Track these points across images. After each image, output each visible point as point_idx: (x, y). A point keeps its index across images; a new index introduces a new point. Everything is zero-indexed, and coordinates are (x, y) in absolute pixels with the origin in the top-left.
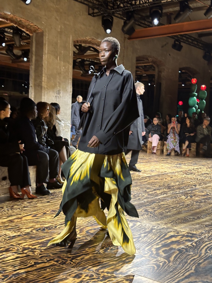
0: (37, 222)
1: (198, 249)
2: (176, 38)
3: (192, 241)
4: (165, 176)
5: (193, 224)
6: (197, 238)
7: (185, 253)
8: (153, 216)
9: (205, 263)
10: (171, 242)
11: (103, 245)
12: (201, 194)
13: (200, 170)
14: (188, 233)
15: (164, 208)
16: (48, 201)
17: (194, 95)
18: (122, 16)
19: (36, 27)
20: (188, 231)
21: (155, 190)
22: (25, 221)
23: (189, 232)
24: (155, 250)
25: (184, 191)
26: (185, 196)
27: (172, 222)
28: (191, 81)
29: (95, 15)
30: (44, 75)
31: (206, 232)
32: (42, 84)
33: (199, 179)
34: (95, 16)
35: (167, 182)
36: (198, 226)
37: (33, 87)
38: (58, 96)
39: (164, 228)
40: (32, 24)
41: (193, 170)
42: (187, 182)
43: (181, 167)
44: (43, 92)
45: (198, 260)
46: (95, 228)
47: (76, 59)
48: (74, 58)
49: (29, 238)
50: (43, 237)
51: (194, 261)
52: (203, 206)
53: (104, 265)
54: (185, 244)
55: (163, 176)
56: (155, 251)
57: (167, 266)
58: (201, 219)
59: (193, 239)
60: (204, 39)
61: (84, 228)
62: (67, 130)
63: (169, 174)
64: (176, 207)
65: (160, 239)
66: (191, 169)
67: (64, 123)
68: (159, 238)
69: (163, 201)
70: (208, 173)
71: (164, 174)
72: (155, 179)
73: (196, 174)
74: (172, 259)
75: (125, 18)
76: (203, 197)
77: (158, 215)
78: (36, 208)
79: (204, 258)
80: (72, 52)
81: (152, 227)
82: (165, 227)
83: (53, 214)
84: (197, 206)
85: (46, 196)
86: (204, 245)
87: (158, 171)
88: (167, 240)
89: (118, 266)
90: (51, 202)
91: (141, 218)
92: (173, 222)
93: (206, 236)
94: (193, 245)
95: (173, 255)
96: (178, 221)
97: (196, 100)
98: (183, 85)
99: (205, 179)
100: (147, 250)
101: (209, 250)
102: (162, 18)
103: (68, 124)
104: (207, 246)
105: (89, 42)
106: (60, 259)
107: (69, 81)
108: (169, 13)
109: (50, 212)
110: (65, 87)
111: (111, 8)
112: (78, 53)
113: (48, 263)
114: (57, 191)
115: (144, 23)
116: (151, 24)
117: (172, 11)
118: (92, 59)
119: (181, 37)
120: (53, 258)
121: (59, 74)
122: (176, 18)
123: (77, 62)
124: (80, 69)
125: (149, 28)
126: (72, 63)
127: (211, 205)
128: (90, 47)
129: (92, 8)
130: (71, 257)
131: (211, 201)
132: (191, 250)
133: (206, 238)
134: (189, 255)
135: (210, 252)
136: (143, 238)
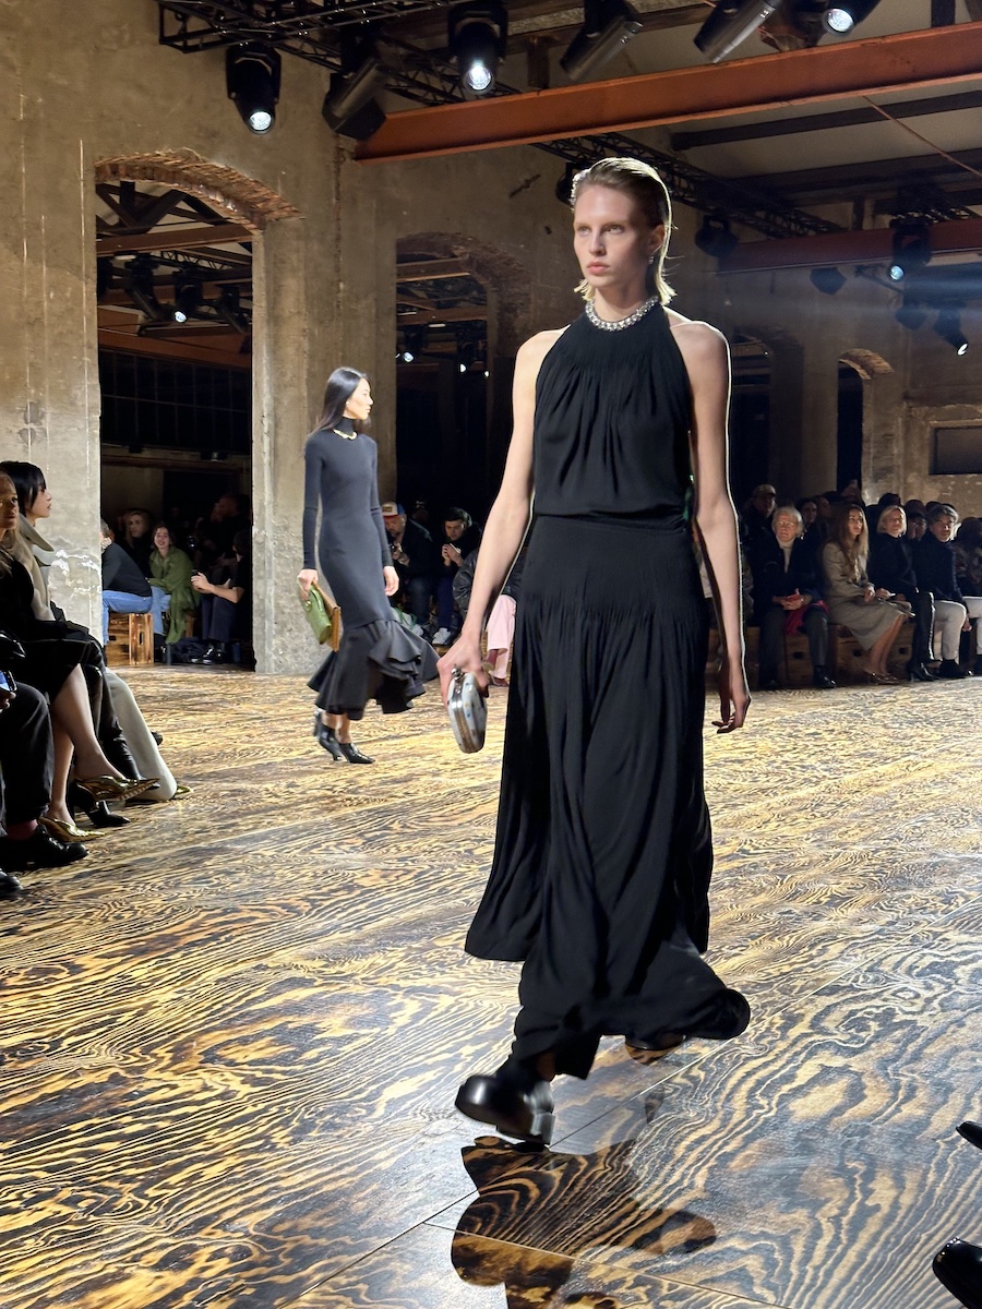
1: (718, 1093)
3: (687, 1059)
7: (658, 1114)
9: (748, 1152)
11: (287, 1111)
16: (8, 925)
18: (319, 52)
29: (191, 43)
34: (195, 49)
38: (27, 423)
45: (720, 1143)
46: (245, 1034)
47: (106, 253)
48: (99, 247)
51: (701, 1148)
52: (729, 904)
53: (296, 1199)
54: (657, 1079)
57: (583, 1181)
59: (689, 1051)
60: (695, 157)
61: (190, 1039)
62: (84, 591)
67: (66, 556)
74: (603, 1146)
75: (337, 61)
76: (725, 866)
79: (746, 1133)
80: (93, 222)
81: (509, 1011)
83: (40, 984)
86: (740, 1073)
90: (26, 929)
91: (457, 977)
94: (694, 1080)
95: (608, 1128)
101: (761, 1094)
102: (504, 59)
103: (88, 564)
104: (755, 1077)
105: (168, 172)
106: (88, 1189)
107: (80, 359)
108: (539, 38)
109: (22, 980)
110: (62, 388)
111: (268, 13)
112: (120, 224)
113: (29, 1212)
114: (51, 877)
115: (423, 81)
116: (457, 89)
117: (549, 26)
118: (188, 255)
119: (596, 147)
120: (50, 1187)
121: (31, 324)
122: (568, 61)
123: (115, 266)
124: (132, 303)
125: (448, 108)
126: (95, 270)
127: (762, 898)
128: (175, 196)
129: (176, 12)
130: (139, 1175)
131: (758, 879)
132: (684, 1101)
133: (747, 1044)
134: (679, 1121)
135: (769, 1104)
136: (470, 1063)
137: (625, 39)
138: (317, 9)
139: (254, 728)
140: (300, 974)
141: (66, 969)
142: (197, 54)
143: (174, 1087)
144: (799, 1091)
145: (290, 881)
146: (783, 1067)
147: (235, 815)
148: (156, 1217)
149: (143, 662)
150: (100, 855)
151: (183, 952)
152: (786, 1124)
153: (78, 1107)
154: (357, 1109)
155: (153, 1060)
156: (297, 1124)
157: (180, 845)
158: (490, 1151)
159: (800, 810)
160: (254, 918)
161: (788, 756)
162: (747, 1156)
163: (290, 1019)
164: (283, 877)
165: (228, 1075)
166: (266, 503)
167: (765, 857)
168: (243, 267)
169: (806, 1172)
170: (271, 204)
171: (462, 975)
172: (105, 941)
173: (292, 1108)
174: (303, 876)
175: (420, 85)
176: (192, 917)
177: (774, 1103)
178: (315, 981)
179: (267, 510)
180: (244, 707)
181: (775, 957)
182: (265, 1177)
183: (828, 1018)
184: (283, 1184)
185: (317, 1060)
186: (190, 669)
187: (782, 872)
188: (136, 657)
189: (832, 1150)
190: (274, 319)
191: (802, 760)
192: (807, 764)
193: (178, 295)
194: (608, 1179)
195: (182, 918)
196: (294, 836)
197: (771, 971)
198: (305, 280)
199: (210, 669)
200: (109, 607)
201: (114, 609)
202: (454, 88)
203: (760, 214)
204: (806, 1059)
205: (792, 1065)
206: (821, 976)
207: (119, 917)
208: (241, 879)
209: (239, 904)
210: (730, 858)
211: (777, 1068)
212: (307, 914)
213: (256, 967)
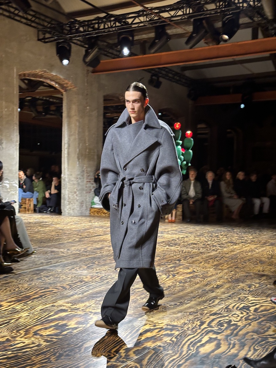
1: (179, 345)
2: (153, 72)
3: (172, 335)
5: (174, 313)
6: (178, 331)
7: (162, 352)
9: (186, 364)
12: (186, 271)
13: (186, 239)
14: (167, 325)
15: (139, 293)
17: (179, 144)
18: (82, 44)
20: (168, 322)
24: (124, 351)
25: (165, 268)
26: (166, 275)
31: (189, 322)
33: (184, 251)
36: (180, 314)
41: (178, 240)
42: (169, 256)
43: (163, 237)
45: (178, 361)
46: (46, 326)
47: (23, 97)
48: (20, 95)
51: (173, 363)
52: (188, 287)
54: (163, 340)
56: (124, 353)
58: (185, 305)
59: (173, 332)
60: (187, 73)
61: (30, 328)
62: (13, 192)
65: (131, 337)
66: (176, 238)
67: (8, 183)
68: (131, 334)
70: (196, 242)
73: (181, 245)
75: (87, 46)
76: (188, 276)
79: (186, 358)
80: (18, 89)
84: (180, 288)
86: (186, 339)
93: (189, 327)
94: (173, 341)
95: (147, 356)
97: (181, 150)
99: (192, 251)
100: (114, 352)
101: (192, 346)
102: (133, 46)
103: (14, 185)
104: (190, 341)
105: (39, 76)
107: (14, 127)
108: (143, 41)
110: (8, 135)
111: (68, 33)
112: (27, 88)
115: (111, 52)
117: (146, 37)
118: (47, 98)
119: (160, 71)
122: (151, 47)
123: (26, 100)
124: (30, 110)
125: (118, 59)
126: (18, 103)
127: (198, 286)
129: (42, 32)
131: (197, 280)
132: (169, 348)
133: (189, 331)
134: (167, 354)
135: (193, 349)
138: (81, 32)
139: (60, 232)
140: (64, 308)
142: (48, 43)
143: (24, 343)
144: (203, 345)
145: (64, 279)
147: (52, 259)
149: (30, 212)
151: (32, 301)
152: (198, 355)
155: (19, 334)
156: (58, 355)
157: (35, 268)
158: (112, 363)
159: (211, 259)
160: (53, 291)
161: (209, 243)
163: (60, 322)
165: (40, 339)
166: (66, 168)
167: (199, 273)
168: (61, 100)
170: (68, 85)
172: (9, 298)
173: (57, 350)
174: (68, 278)
176: (35, 290)
177: (195, 348)
178: (68, 310)
179: (66, 170)
181: (199, 304)
183: (213, 323)
185: (66, 335)
186: (43, 214)
187: (204, 277)
188: (28, 211)
189: (210, 363)
190: (69, 116)
191: (213, 244)
192: (214, 245)
193: (43, 108)
195: (32, 290)
196: (67, 265)
197: (198, 308)
198: (78, 106)
202: (119, 54)
204: (206, 335)
205: (201, 337)
206: (212, 310)
207: (14, 290)
208: (51, 278)
209: (49, 286)
210: (190, 273)
211: (197, 338)
212: (69, 289)
213: (52, 306)
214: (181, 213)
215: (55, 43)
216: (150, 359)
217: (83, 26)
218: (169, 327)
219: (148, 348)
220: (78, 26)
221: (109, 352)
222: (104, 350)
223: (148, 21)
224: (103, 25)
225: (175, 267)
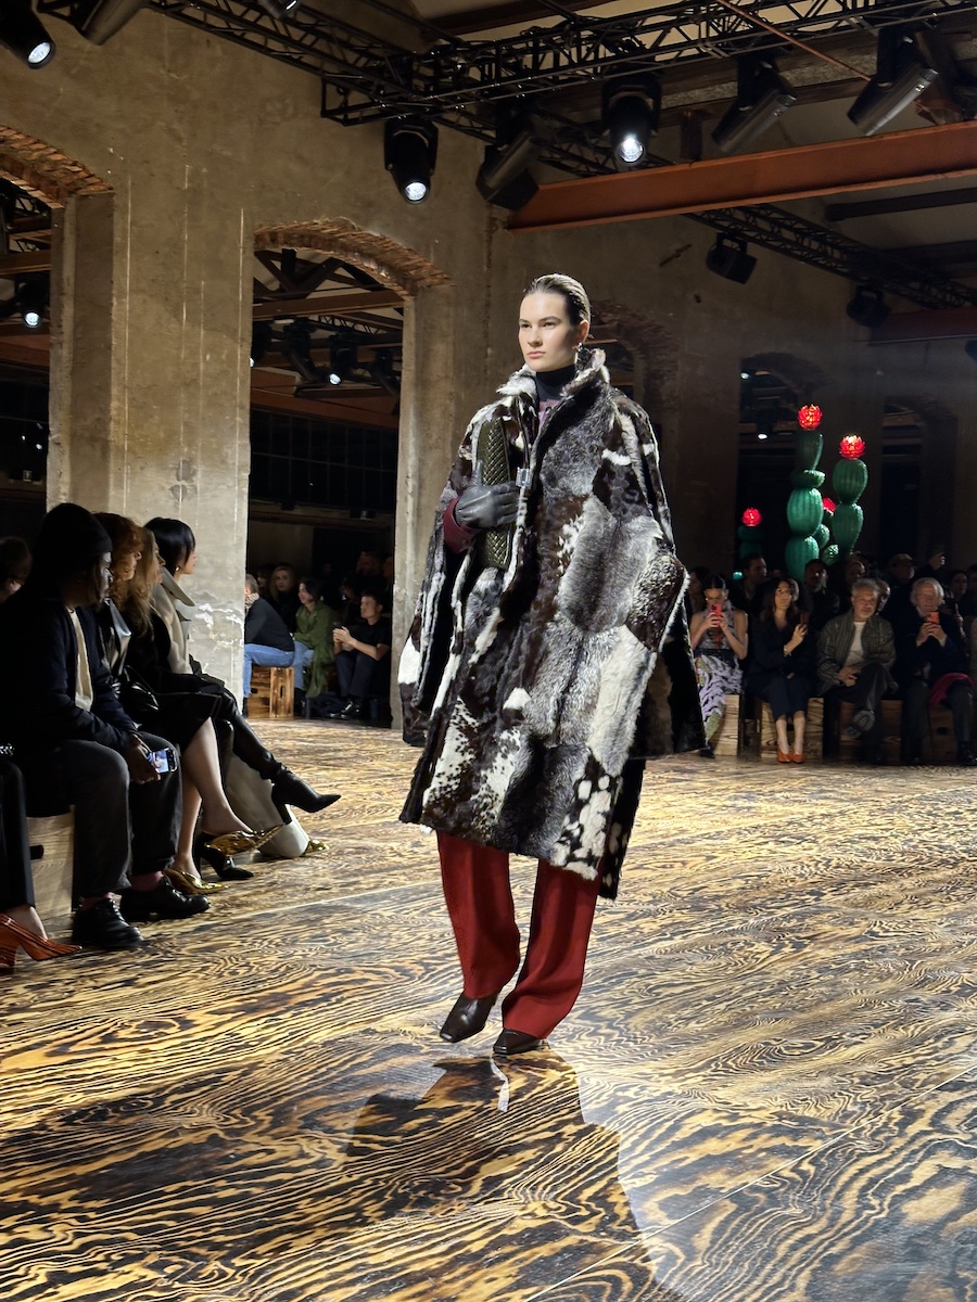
0: (71, 1081)
1: (828, 1189)
2: (724, 223)
3: (798, 1151)
4: (679, 854)
5: (803, 1075)
6: (823, 1138)
7: (763, 1209)
8: (619, 1041)
9: (855, 1255)
10: (701, 1159)
11: (382, 1183)
12: (842, 933)
13: (838, 822)
14: (780, 1116)
15: (673, 1003)
16: (125, 976)
17: (812, 482)
18: (475, 124)
19: (76, 169)
20: (782, 1106)
21: (631, 917)
22: (13, 1077)
23: (784, 1109)
24: (625, 1199)
25: (765, 918)
26: (769, 941)
27: (708, 1065)
28: (795, 417)
29: (351, 116)
30: (114, 391)
31: (863, 1109)
32: (106, 430)
33: (833, 863)
34: (355, 122)
35: (689, 878)
36: (825, 1081)
37: (67, 448)
38: (179, 480)
39: (670, 1093)
40: (59, 157)
41: (809, 824)
42: (778, 877)
43: (754, 810)
44: (112, 466)
45: (826, 1243)
46: (347, 1100)
47: (263, 318)
48: (255, 311)
49: (27, 1159)
50: (97, 1152)
51: (805, 1248)
52: (853, 989)
53: (383, 1277)
54: (766, 1170)
55: (672, 852)
56: (627, 1204)
57: (678, 1276)
58: (843, 1048)
59: (801, 1143)
60: (850, 227)
61: (291, 1103)
62: (227, 644)
63: (697, 844)
64: (727, 995)
65: (648, 1148)
66: (801, 816)
67: (211, 610)
68: (647, 1142)
69: (667, 965)
70: (878, 834)
71: (678, 844)
72: (634, 866)
73: (820, 841)
74: (703, 1240)
75: (492, 134)
76: (852, 948)
77: (642, 1033)
78: (68, 1014)
79: (854, 1234)
80: (250, 286)
81: (616, 1091)
82: (676, 1087)
83: (150, 1038)
84: (823, 989)
85: (121, 954)
86: (853, 1170)
87: (648, 828)
88: (681, 1150)
89: (447, 1282)
90: (142, 981)
91: (566, 1052)
92: (713, 1065)
93: (863, 1128)
94: (803, 1174)
95: (710, 1220)
96: (734, 1062)
97: (822, 504)
98: (762, 437)
99: (862, 861)
100: (589, 1199)
101: (873, 1194)
102: (656, 131)
103: (232, 618)
104: (869, 1175)
105: (325, 240)
106: (174, 1255)
107: (233, 419)
108: (692, 111)
109: (133, 1033)
110: (214, 446)
111: (427, 87)
112: (281, 290)
113: (115, 1275)
114: (172, 928)
115: (577, 153)
116: (610, 161)
117: (703, 99)
118: (345, 320)
119: (748, 218)
120: (138, 1249)
121: (187, 385)
122: (721, 133)
123: (273, 329)
124: (289, 365)
125: (600, 179)
126: (251, 334)
127: (889, 984)
128: (333, 263)
129: (338, 87)
130: (228, 1242)
131: (887, 964)
132: (791, 1197)
133: (862, 1139)
134: (785, 1218)
135: (880, 1205)
136: (570, 1144)
137: (778, 112)
138: (474, 84)
139: (385, 785)
140: (408, 1040)
141: (176, 1024)
142: (357, 126)
143: (271, 1152)
144: (914, 1193)
145: (406, 944)
146: (898, 1166)
147: (359, 872)
148: (240, 1287)
149: (282, 715)
150: (222, 908)
151: (293, 1012)
152: (897, 1227)
153: (176, 1167)
154: (453, 1186)
155: (253, 1123)
156: (390, 1198)
157: (300, 901)
158: (585, 1238)
159: (935, 892)
160: (367, 980)
161: (926, 835)
162: (854, 1259)
163: (393, 1087)
164: (399, 939)
165: (326, 1143)
166: (407, 562)
167: (894, 941)
168: (395, 331)
169: (914, 1280)
170: (424, 271)
171: (571, 1050)
172: (218, 997)
173: (386, 1181)
174: (419, 939)
175: (574, 157)
176: (306, 976)
177: (886, 1203)
178: (422, 1048)
179: (408, 570)
180: (377, 764)
181: (897, 1048)
182: (354, 1252)
183: (950, 1116)
184: (371, 1260)
185: (416, 1131)
186: (328, 723)
187: (911, 956)
188: (276, 709)
189: (944, 1257)
190: (422, 382)
191: (940, 840)
192: (945, 843)
193: (333, 357)
194: (705, 1276)
195: (295, 977)
196: (414, 897)
197: (892, 1062)
198: (454, 345)
199: (347, 724)
200: (253, 660)
201: (257, 662)
202: (607, 160)
203: (915, 285)
204: (924, 1158)
205: (908, 1164)
206: (945, 1071)
207: (234, 973)
208: (358, 939)
209: (353, 965)
210: (858, 939)
211: (892, 1167)
212: (420, 978)
213: (366, 1032)
214: (821, 729)
215: (380, 124)
216: (719, 1230)
217: (479, 64)
218: (786, 1122)
219: (712, 1192)
220: (462, 61)
221: (573, 1197)
222: (551, 1191)
223: (714, 38)
224: (550, 56)
225: (802, 916)
